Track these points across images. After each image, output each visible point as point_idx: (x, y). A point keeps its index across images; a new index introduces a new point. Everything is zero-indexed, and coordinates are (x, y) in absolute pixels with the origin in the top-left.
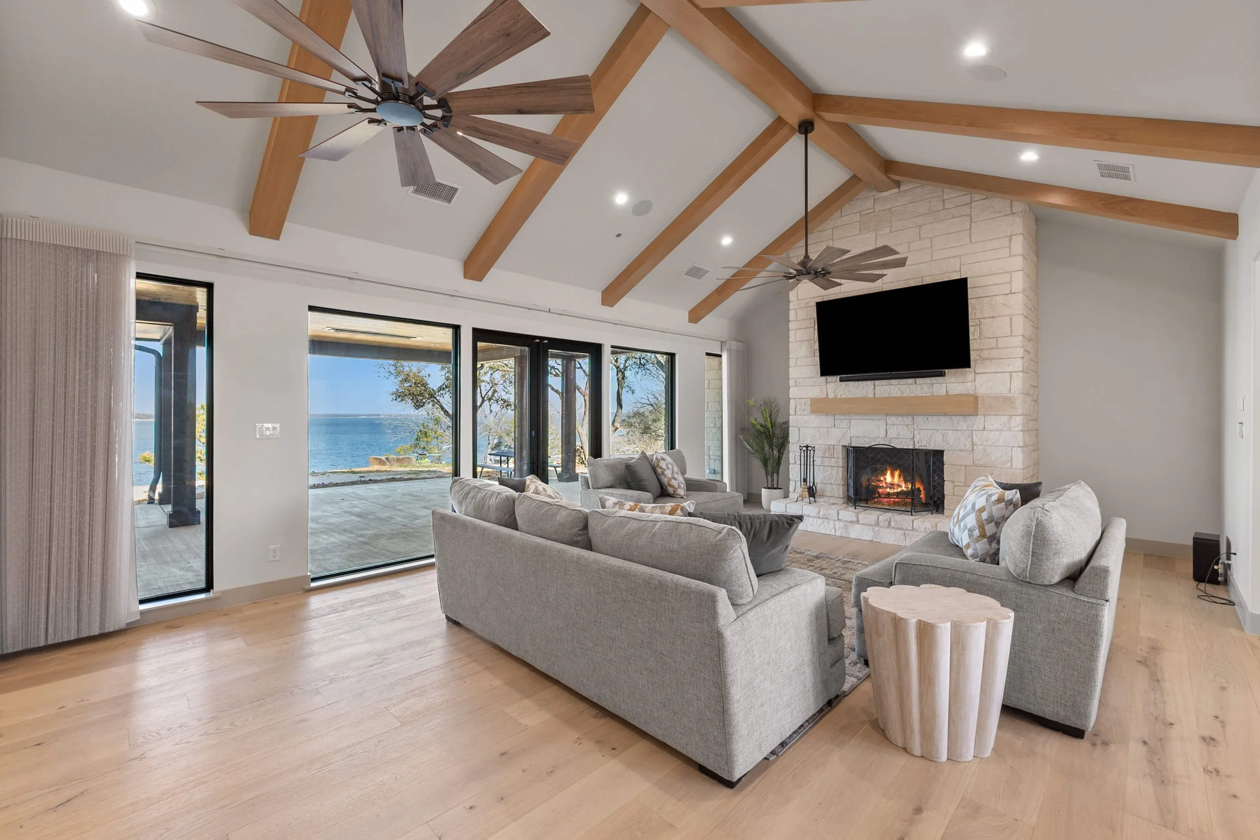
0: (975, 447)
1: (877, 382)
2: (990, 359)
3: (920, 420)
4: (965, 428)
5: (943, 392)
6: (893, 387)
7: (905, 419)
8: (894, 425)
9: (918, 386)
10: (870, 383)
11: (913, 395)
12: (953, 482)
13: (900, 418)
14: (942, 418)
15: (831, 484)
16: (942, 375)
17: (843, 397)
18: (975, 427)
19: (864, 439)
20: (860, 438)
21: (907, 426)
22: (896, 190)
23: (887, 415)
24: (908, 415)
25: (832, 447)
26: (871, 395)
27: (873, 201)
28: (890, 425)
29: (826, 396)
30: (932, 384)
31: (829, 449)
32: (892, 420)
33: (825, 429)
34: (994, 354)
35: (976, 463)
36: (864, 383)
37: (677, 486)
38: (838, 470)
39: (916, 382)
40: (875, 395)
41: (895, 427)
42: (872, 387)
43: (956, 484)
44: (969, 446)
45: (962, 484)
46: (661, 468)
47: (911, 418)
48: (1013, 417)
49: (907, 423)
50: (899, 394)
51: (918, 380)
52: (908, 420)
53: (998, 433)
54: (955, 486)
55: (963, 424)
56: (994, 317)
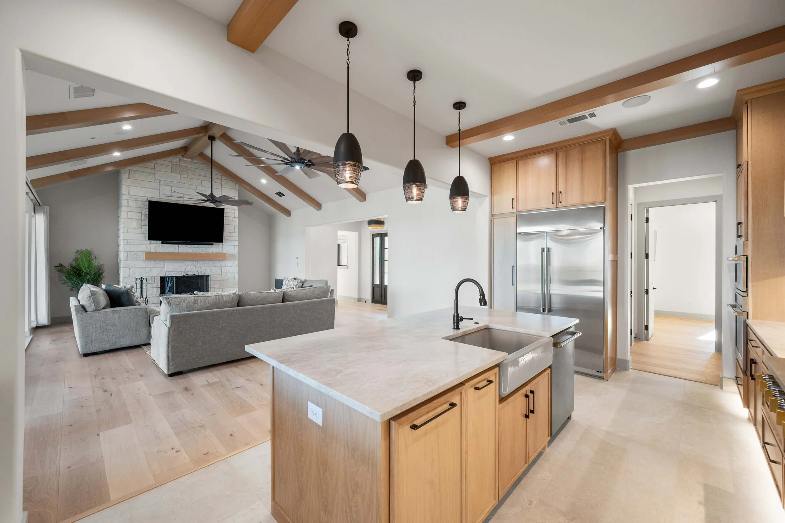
0: (222, 273)
1: (180, 246)
2: (228, 240)
3: (201, 263)
4: (219, 266)
5: (211, 251)
6: (188, 248)
7: (194, 262)
8: (189, 265)
9: (200, 248)
10: (176, 246)
11: (198, 252)
12: (214, 287)
13: (192, 262)
14: (210, 262)
15: (153, 297)
16: (213, 245)
17: (160, 251)
18: (222, 266)
19: (173, 272)
20: (171, 272)
21: (195, 266)
22: (191, 160)
23: (185, 261)
24: (196, 261)
25: (154, 277)
26: (177, 251)
27: (179, 159)
28: (187, 265)
29: (149, 251)
30: (206, 248)
31: (152, 279)
32: (187, 263)
33: (149, 268)
34: (229, 238)
35: (223, 279)
36: (173, 245)
37: (140, 302)
38: (157, 289)
39: (199, 246)
40: (179, 251)
41: (189, 266)
42: (178, 248)
43: (215, 288)
44: (220, 273)
45: (218, 288)
46: (133, 292)
47: (197, 262)
48: (235, 262)
49: (195, 264)
50: (191, 251)
51: (200, 246)
52: (195, 263)
53: (230, 267)
54: (215, 289)
55: (218, 264)
56: (229, 225)
